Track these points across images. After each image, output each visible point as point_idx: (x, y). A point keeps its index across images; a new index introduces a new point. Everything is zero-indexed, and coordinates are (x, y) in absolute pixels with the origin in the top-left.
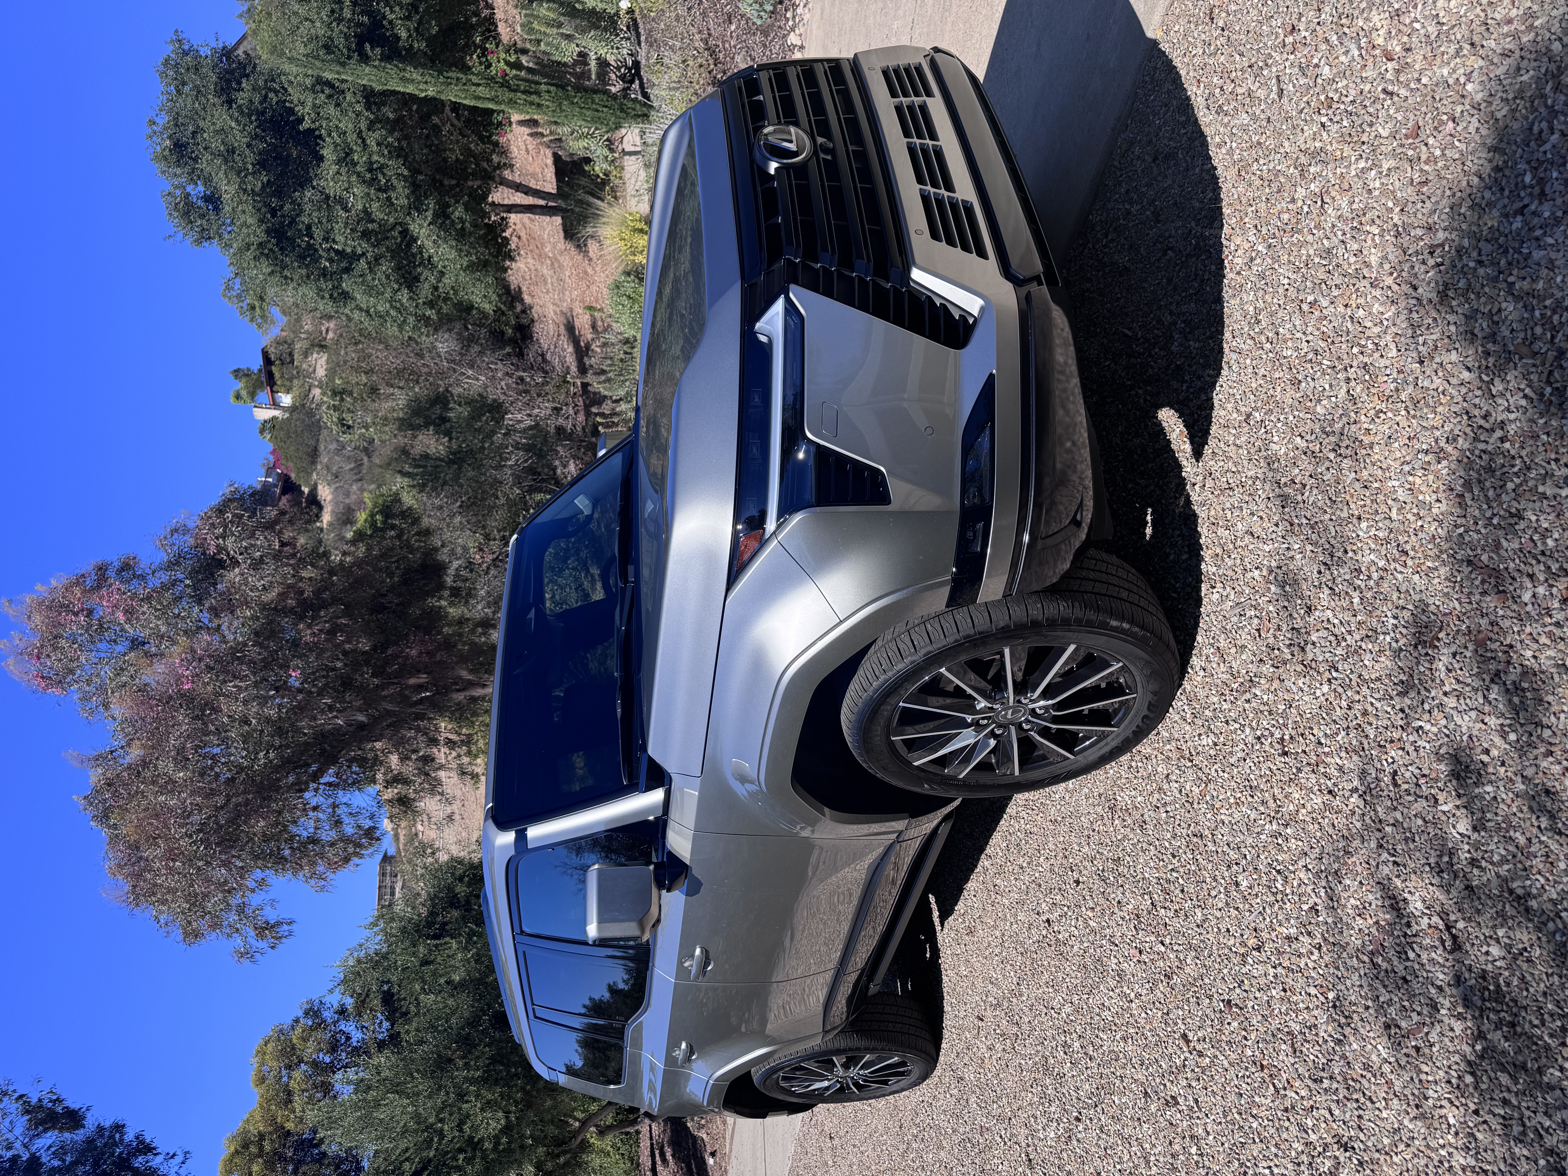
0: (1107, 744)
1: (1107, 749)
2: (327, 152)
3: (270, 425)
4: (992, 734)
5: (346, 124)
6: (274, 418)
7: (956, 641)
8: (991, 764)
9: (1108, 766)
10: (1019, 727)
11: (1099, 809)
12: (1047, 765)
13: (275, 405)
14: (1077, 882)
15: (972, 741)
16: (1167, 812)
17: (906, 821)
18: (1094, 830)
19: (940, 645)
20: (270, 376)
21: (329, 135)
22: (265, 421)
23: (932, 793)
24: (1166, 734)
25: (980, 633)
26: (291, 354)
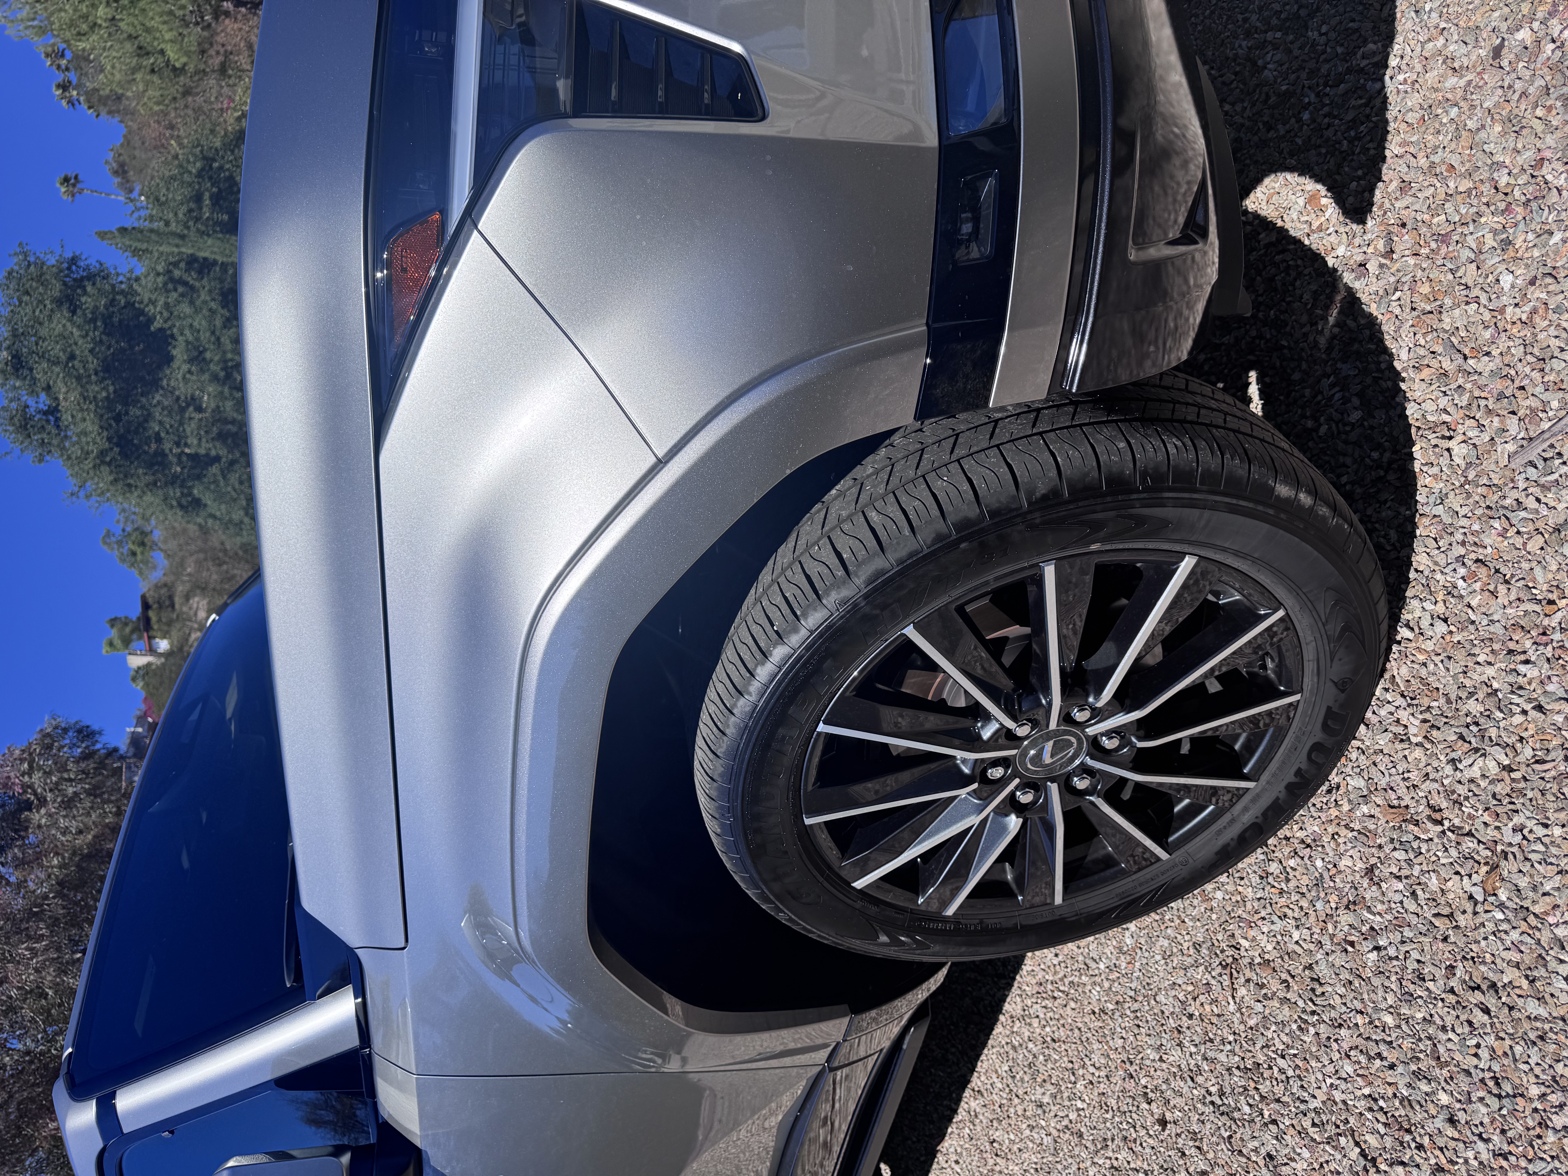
0: (1233, 821)
1: (1234, 831)
2: (179, 352)
3: (145, 671)
4: (1012, 805)
5: (200, 322)
6: (149, 664)
7: (939, 537)
8: (1006, 883)
9: (1209, 887)
10: (1067, 788)
11: (1199, 974)
12: (1115, 877)
13: (152, 651)
14: (1163, 1123)
15: (974, 820)
16: (1377, 948)
17: (846, 1020)
18: (1190, 1017)
19: (903, 553)
20: (147, 621)
21: (182, 334)
22: (139, 668)
23: (892, 953)
24: (1357, 782)
25: (993, 514)
26: (171, 598)
